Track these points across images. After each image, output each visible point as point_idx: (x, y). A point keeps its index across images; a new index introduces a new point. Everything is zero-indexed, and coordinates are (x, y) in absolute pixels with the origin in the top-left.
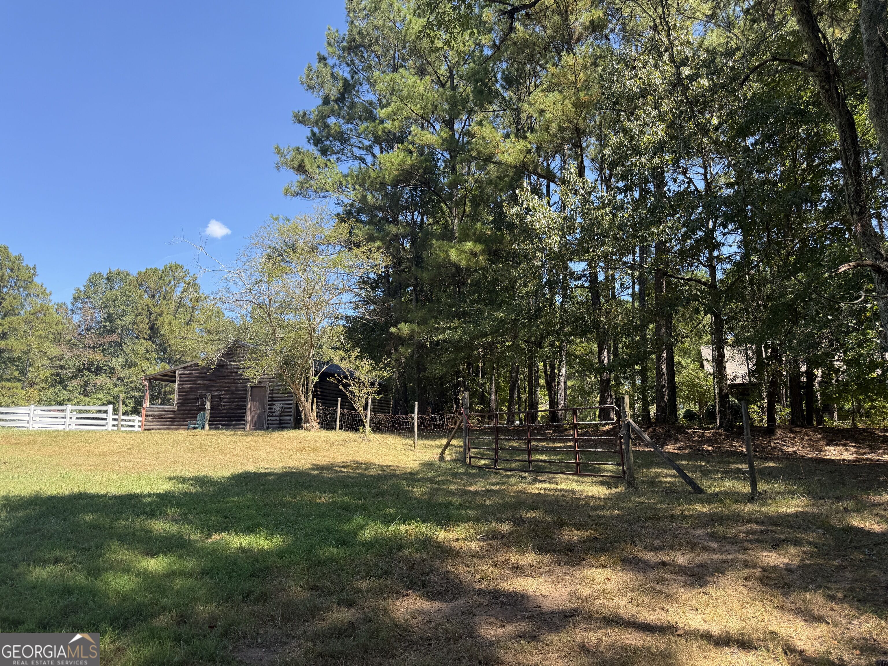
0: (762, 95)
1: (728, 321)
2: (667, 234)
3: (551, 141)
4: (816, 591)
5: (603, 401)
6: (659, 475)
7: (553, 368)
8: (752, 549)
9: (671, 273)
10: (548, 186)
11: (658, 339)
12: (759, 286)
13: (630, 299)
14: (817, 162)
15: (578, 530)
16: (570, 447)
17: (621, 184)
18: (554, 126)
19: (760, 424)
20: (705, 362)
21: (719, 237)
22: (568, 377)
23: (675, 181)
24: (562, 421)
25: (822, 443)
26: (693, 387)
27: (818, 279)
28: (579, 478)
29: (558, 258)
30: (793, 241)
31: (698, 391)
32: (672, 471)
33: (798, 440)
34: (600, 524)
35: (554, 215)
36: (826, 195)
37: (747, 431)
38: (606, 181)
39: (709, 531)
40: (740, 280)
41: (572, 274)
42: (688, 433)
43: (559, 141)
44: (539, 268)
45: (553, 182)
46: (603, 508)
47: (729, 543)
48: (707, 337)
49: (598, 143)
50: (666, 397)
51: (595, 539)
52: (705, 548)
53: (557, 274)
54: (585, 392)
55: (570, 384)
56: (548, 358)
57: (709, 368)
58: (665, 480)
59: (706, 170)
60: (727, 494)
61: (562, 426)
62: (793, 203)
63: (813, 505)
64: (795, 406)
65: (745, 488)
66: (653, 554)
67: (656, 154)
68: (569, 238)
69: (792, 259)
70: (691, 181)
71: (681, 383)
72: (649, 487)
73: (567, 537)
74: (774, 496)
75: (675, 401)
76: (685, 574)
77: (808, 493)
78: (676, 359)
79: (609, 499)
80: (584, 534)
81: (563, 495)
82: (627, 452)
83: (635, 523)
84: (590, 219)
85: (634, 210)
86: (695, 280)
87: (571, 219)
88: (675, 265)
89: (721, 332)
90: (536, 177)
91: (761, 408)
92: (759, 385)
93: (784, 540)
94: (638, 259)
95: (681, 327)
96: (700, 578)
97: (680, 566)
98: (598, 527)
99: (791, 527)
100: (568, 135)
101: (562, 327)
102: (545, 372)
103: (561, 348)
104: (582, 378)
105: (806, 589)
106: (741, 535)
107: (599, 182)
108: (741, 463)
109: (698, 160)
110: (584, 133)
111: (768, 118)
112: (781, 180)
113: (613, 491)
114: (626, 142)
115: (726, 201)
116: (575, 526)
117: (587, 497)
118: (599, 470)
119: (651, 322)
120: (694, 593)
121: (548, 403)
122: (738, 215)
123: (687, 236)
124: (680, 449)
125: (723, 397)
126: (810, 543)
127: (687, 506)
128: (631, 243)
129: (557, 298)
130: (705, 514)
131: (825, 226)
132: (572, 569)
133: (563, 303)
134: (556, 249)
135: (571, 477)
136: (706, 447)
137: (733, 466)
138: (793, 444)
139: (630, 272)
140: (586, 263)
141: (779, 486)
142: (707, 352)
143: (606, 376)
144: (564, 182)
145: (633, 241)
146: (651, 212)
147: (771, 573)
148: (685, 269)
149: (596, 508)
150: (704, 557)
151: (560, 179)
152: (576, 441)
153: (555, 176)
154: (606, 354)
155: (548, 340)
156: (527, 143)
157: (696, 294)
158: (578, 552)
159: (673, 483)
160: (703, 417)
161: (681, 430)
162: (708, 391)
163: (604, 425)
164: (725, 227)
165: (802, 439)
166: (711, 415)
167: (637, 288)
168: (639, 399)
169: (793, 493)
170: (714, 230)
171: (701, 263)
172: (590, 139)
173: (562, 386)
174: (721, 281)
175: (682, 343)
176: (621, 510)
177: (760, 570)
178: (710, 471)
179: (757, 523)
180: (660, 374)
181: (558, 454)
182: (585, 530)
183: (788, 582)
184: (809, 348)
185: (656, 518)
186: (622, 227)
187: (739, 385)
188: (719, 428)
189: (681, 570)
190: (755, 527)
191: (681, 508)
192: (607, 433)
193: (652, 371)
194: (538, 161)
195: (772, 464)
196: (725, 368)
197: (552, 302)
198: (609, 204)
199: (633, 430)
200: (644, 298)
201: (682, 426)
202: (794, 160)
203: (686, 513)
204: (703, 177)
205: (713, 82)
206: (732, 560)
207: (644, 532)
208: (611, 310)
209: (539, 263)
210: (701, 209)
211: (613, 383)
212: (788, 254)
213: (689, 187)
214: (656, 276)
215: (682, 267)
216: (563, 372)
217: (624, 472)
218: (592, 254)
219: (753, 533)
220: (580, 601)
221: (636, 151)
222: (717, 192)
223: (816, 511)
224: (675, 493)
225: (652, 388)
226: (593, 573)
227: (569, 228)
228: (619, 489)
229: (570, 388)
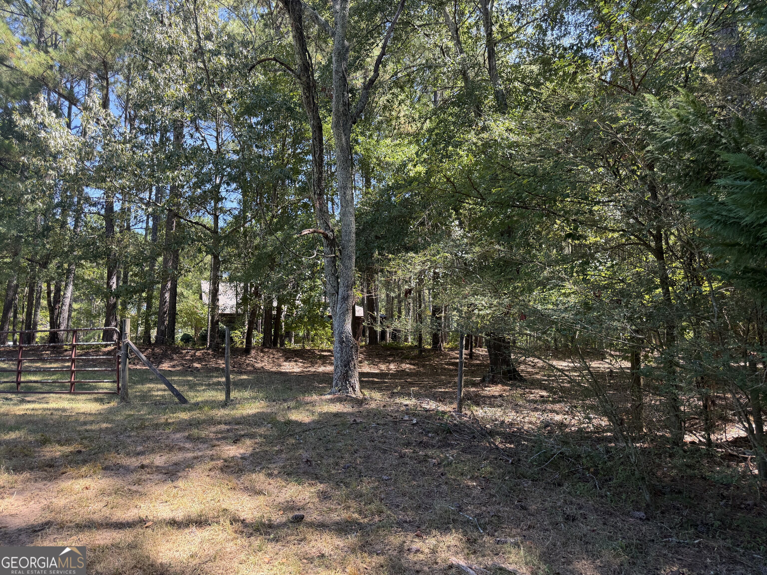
0: (265, 86)
1: (224, 261)
2: (181, 181)
3: (76, 65)
4: (260, 472)
5: (107, 323)
6: (150, 390)
7: (58, 290)
8: (219, 445)
9: (181, 214)
10: (70, 108)
11: (165, 271)
12: (251, 237)
13: (144, 233)
14: (299, 151)
15: (62, 445)
16: (68, 367)
17: (144, 126)
18: (80, 52)
19: (240, 346)
20: (203, 294)
21: (223, 193)
22: (75, 300)
23: (192, 136)
24: (62, 342)
25: (281, 360)
26: (191, 314)
27: (290, 238)
28: (73, 397)
29: (74, 181)
30: (277, 206)
31: (194, 318)
32: (163, 386)
33: (266, 358)
34: (86, 438)
35: (72, 138)
36: (302, 177)
37: (228, 352)
38: (131, 120)
39: (187, 434)
40: (236, 231)
41: (87, 199)
42: (182, 353)
43: (85, 67)
44: (50, 187)
45: (75, 105)
46: (92, 422)
47: (201, 442)
48: (207, 274)
49: (125, 82)
50: (166, 322)
51: (79, 452)
52: (180, 449)
53: (71, 197)
54: (91, 315)
55: (75, 306)
56: (53, 279)
57: (206, 299)
58: (156, 393)
59: (218, 133)
60: (206, 403)
61: (61, 347)
62: (279, 177)
63: (268, 406)
64: (266, 332)
65: (221, 396)
66: (134, 459)
67: (177, 108)
68: (87, 164)
69: (275, 220)
70: (204, 140)
71: (181, 311)
72: (141, 400)
73: (48, 454)
74: (241, 401)
75: (174, 325)
76: (161, 473)
77: (267, 398)
78: (179, 290)
79: (100, 414)
80: (67, 449)
81: (52, 414)
82: (124, 370)
83: (121, 434)
84: (110, 151)
85: (154, 153)
86: (201, 225)
87: (91, 146)
88: (186, 209)
89: (218, 270)
90: (57, 96)
91: (243, 333)
92: (243, 315)
93: (243, 436)
94: (153, 197)
95: (185, 263)
96: (173, 475)
97: (157, 467)
98: (84, 441)
99: (250, 425)
100: (95, 64)
101: (72, 249)
102: (49, 293)
103: (69, 271)
104: (90, 301)
105: (254, 471)
106: (212, 435)
107: (123, 119)
108: (221, 377)
109: (213, 124)
110: (112, 68)
111: (268, 105)
112: (273, 158)
113: (106, 406)
114: (151, 89)
115: (230, 164)
116: (59, 442)
117: (77, 413)
118: (95, 388)
119: (159, 255)
120: (165, 488)
121: (49, 324)
122: (239, 177)
123: (197, 186)
124: (174, 366)
125: (214, 324)
126: (261, 436)
127: (171, 415)
128: (147, 181)
129: (69, 220)
130: (186, 420)
131: (299, 200)
132: (49, 484)
133: (76, 226)
134: (72, 172)
135: (64, 396)
136: (196, 365)
137: (215, 380)
138: (262, 361)
139: (144, 207)
140: (103, 192)
141: (247, 394)
142: (206, 286)
143: (113, 300)
144: (86, 108)
145: (150, 180)
146: (168, 158)
147: (230, 462)
148: (194, 214)
149: (85, 423)
150: (179, 456)
151: (83, 105)
152: (73, 361)
153: (78, 100)
154: (114, 280)
155: (55, 262)
156: (49, 58)
157: (200, 236)
158: (58, 467)
159: (163, 396)
160: (197, 340)
161: (177, 350)
162: (204, 319)
163: (106, 346)
164: (228, 184)
165: (269, 357)
166: (204, 338)
167: (151, 223)
168: (142, 323)
169: (255, 398)
170: (219, 186)
171: (207, 211)
172: (116, 76)
173: (66, 308)
174: (222, 229)
175: (185, 276)
176: (110, 423)
177: (222, 461)
178: (195, 385)
179: (225, 424)
180: (162, 302)
181: (53, 375)
182: (70, 445)
183: (241, 467)
184: (279, 288)
185: (143, 427)
186: (140, 165)
187: (227, 314)
188: (208, 349)
189: (158, 470)
190: (223, 427)
191: (166, 417)
192: (109, 353)
193: (156, 299)
194: (61, 80)
195: (245, 377)
196: (218, 300)
197: (63, 224)
198: (130, 141)
199: (132, 351)
200: (156, 234)
201: (178, 347)
202: (284, 145)
203: (170, 421)
204: (215, 140)
205: (230, 62)
206: (201, 456)
207: (129, 440)
208: (122, 240)
209: (51, 182)
210: (211, 166)
211: (120, 307)
212: (273, 216)
213: (203, 144)
214: (168, 215)
215: (192, 212)
216: (69, 294)
217: (119, 389)
218: (109, 184)
219: (221, 432)
220: (53, 514)
221: (160, 100)
222: (225, 154)
223: (269, 411)
224: (163, 404)
225: (155, 314)
226: (72, 484)
227: (87, 153)
228: (112, 404)
229: (75, 310)
